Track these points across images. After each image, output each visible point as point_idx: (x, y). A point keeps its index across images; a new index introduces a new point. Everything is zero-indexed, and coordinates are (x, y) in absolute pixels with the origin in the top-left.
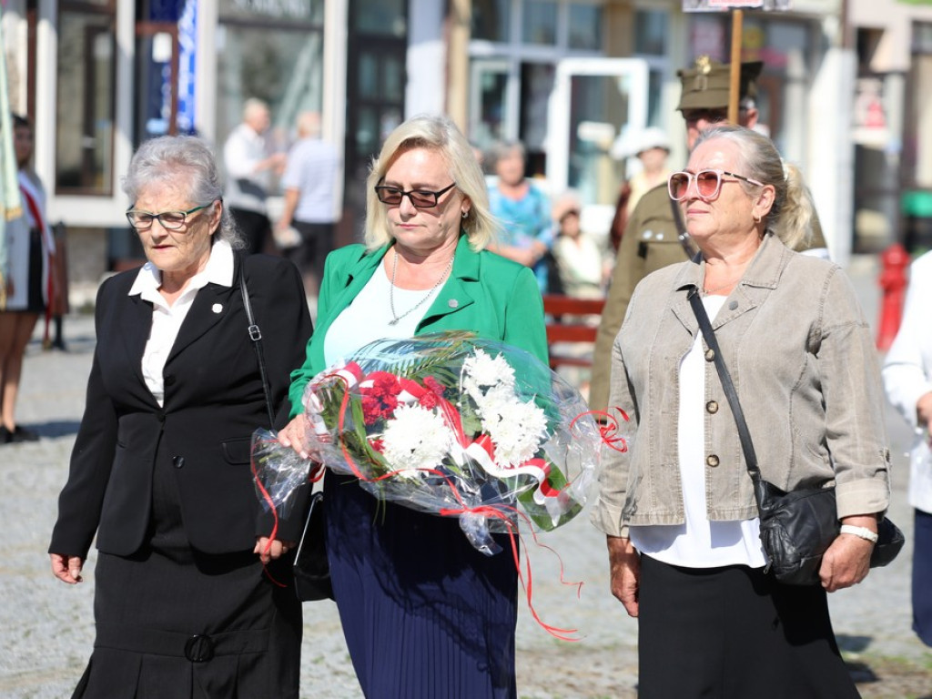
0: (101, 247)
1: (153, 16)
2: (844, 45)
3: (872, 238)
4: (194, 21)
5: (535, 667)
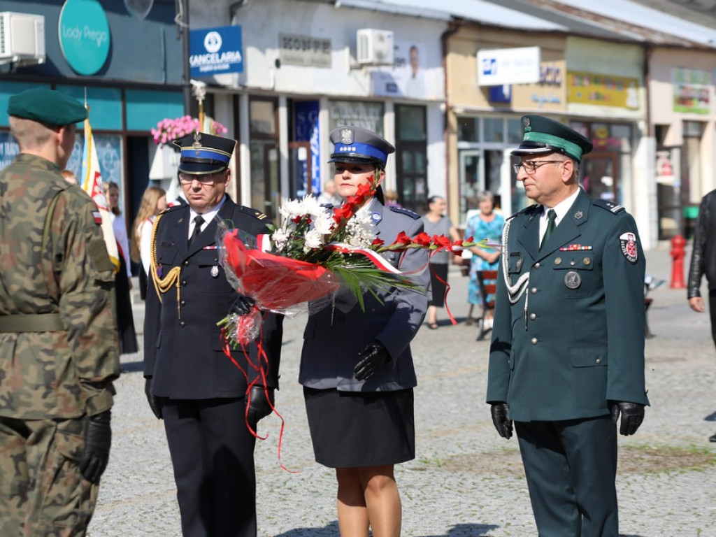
1: (297, 139)
2: (649, 135)
3: (668, 230)
4: (318, 140)
5: (492, 462)
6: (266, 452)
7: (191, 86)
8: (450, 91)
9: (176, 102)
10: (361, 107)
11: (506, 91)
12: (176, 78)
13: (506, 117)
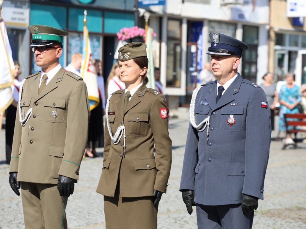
0: (177, 101)
1: (192, 41)
4: (202, 42)
5: (290, 213)
6: (173, 202)
7: (138, 11)
8: (272, 19)
9: (130, 19)
10: (224, 26)
11: (301, 20)
12: (130, 7)
13: (301, 34)
